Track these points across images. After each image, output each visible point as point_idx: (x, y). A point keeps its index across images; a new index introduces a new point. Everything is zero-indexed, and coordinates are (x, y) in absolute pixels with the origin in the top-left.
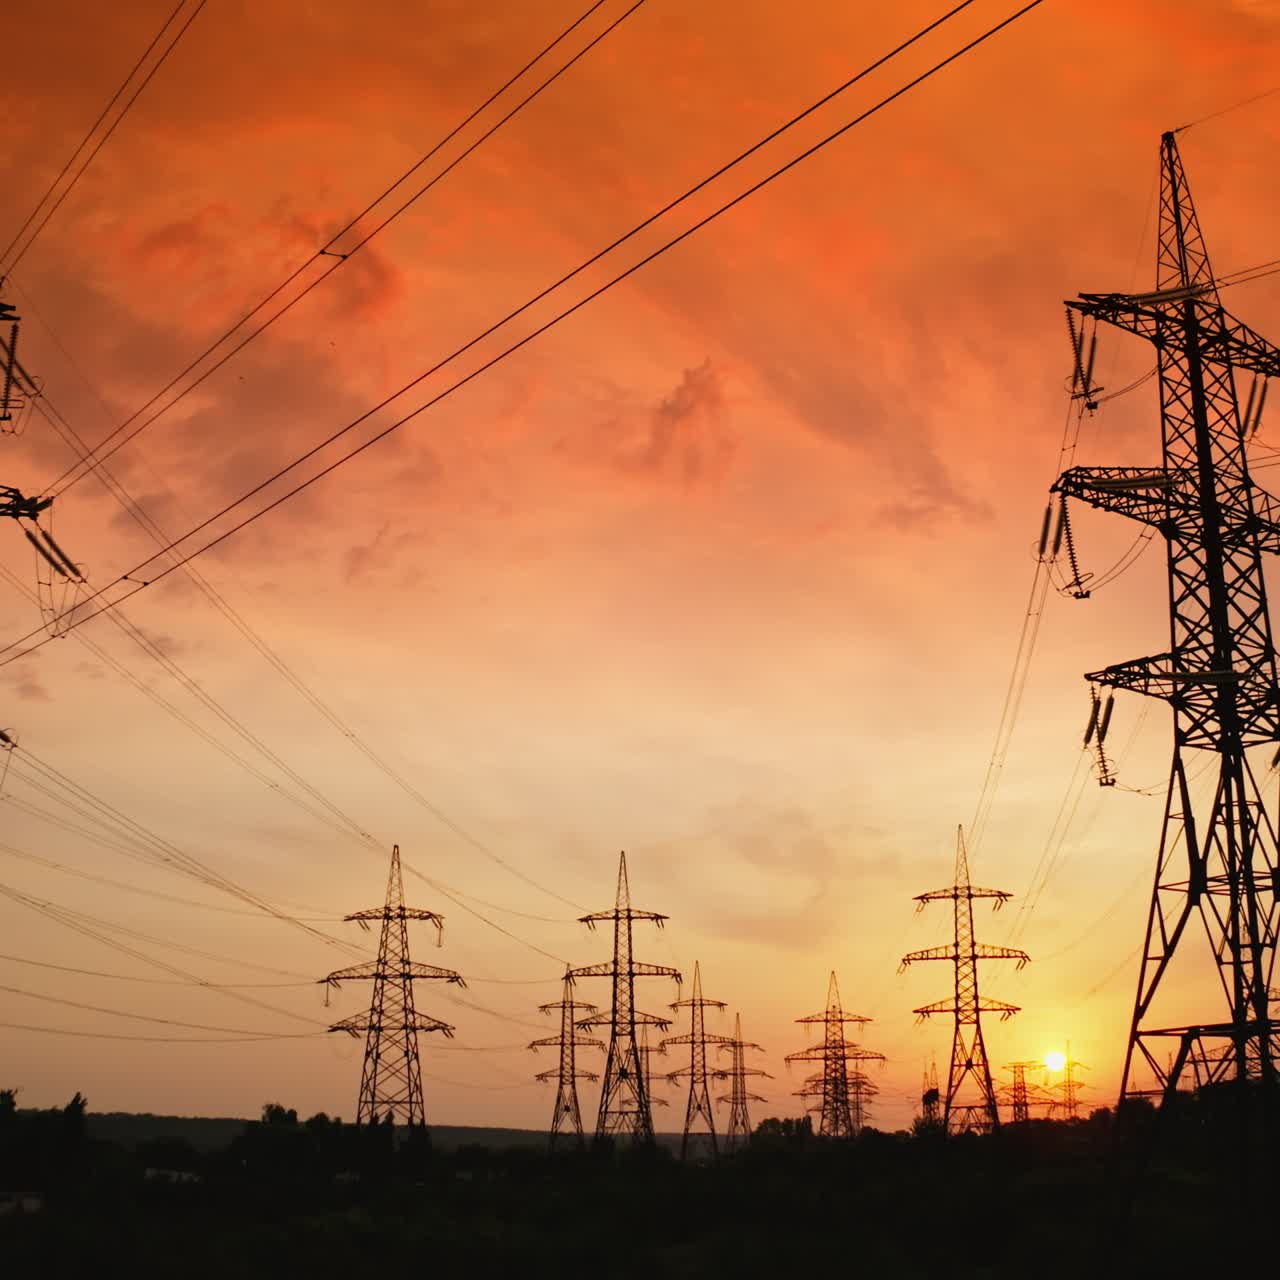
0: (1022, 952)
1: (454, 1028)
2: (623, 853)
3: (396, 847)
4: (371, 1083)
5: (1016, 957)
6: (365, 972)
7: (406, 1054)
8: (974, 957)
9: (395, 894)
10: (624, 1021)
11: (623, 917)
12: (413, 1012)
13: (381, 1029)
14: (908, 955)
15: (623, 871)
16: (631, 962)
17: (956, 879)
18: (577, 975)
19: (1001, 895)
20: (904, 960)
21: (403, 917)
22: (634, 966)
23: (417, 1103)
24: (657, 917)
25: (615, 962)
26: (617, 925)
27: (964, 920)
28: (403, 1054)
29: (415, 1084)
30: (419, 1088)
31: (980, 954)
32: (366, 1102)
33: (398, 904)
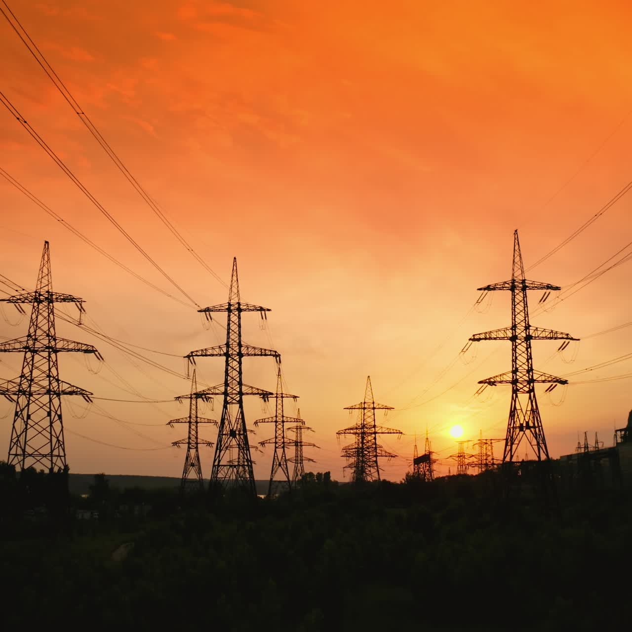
0: (567, 335)
1: (92, 394)
2: (235, 258)
3: (47, 242)
4: (22, 439)
5: (563, 338)
6: (17, 346)
7: (49, 414)
8: (528, 338)
9: (45, 282)
10: (234, 392)
11: (235, 309)
12: (58, 380)
13: (31, 394)
14: (474, 335)
15: (235, 273)
16: (240, 345)
17: (513, 275)
18: (196, 355)
19: (549, 287)
20: (470, 339)
21: (50, 301)
22: (242, 348)
23: (59, 456)
24: (262, 309)
25: (228, 345)
26: (229, 316)
27: (520, 307)
28: (46, 414)
29: (58, 440)
30: (61, 444)
31: (533, 335)
32: (16, 455)
33: (46, 289)
